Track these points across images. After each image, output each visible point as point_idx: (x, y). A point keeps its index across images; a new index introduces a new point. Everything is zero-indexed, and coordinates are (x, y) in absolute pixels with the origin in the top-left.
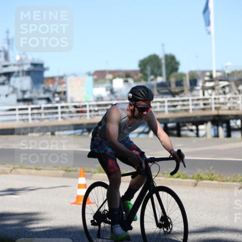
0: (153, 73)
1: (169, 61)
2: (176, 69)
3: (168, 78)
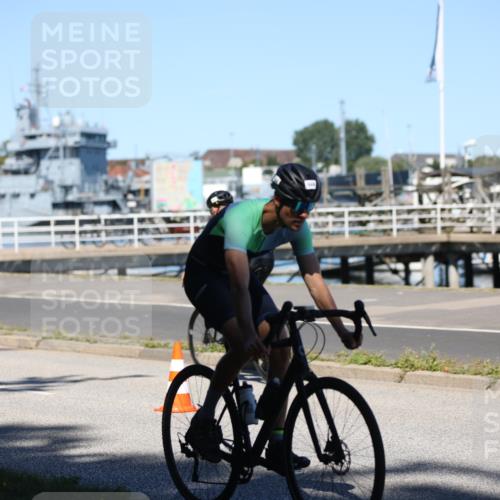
0: (321, 158)
1: (354, 133)
3: (350, 169)
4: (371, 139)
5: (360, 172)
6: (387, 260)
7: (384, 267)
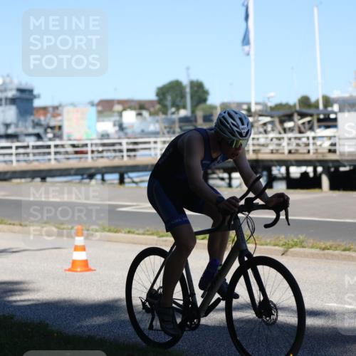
0: (174, 104)
1: (196, 89)
2: (205, 100)
3: (193, 112)
4: (206, 93)
5: (200, 114)
6: (217, 171)
7: (215, 176)
